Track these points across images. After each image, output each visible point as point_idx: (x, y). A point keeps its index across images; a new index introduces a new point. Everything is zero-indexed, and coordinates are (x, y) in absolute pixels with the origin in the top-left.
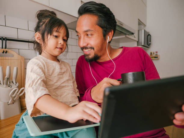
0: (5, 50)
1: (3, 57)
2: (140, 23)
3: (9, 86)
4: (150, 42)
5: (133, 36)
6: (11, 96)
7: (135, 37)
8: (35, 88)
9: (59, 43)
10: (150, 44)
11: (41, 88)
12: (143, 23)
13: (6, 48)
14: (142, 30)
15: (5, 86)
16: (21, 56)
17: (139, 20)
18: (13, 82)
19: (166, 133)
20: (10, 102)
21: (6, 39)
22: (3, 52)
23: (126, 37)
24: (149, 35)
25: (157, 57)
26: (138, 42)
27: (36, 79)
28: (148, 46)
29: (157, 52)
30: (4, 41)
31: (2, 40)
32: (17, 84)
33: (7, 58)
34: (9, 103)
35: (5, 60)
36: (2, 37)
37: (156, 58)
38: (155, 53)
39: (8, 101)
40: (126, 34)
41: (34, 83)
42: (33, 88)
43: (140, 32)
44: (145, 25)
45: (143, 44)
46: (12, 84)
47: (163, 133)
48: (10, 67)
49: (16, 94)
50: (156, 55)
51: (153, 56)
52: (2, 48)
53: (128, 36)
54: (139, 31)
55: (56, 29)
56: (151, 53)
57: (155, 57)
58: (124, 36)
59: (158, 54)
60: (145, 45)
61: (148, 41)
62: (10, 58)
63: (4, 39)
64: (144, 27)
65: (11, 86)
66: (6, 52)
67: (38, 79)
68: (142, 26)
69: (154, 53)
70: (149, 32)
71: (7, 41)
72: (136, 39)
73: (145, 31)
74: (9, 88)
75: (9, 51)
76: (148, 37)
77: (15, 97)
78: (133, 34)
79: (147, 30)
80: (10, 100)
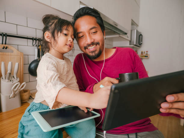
0: (6, 46)
1: (3, 53)
2: (133, 23)
3: (11, 81)
4: (142, 41)
5: (126, 36)
6: (13, 90)
7: (128, 37)
8: (54, 83)
9: (69, 40)
10: (141, 44)
11: (59, 82)
12: (135, 23)
13: (6, 44)
14: (134, 30)
15: (7, 80)
16: (21, 52)
17: (132, 20)
18: (13, 77)
19: (151, 122)
20: (11, 95)
21: (6, 35)
22: (3, 48)
23: (119, 36)
24: (141, 35)
25: (147, 56)
26: (130, 41)
27: (54, 75)
28: (139, 45)
29: (147, 52)
30: (4, 37)
31: (2, 36)
32: (18, 79)
33: (7, 54)
34: (10, 97)
35: (5, 56)
36: (3, 33)
37: (146, 58)
38: (146, 53)
39: (9, 95)
40: (119, 34)
41: (53, 79)
42: (52, 83)
43: (133, 32)
44: (137, 26)
45: (135, 44)
46: (13, 79)
47: (149, 122)
48: (12, 63)
49: (18, 89)
50: (147, 54)
51: (143, 55)
52: (2, 44)
53: (121, 35)
54: (131, 31)
55: (66, 28)
56: (142, 52)
57: (146, 56)
58: (118, 36)
59: (148, 53)
60: (137, 45)
61: (140, 41)
62: (9, 54)
63: (4, 35)
64: (137, 27)
65: (13, 81)
66: (6, 48)
67: (55, 75)
68: (135, 27)
69: (144, 53)
70: (141, 33)
71: (8, 37)
72: (129, 39)
73: (137, 31)
74: (11, 83)
75: (9, 47)
76: (140, 37)
77: (16, 91)
78: (126, 34)
79: (139, 30)
80: (11, 94)
